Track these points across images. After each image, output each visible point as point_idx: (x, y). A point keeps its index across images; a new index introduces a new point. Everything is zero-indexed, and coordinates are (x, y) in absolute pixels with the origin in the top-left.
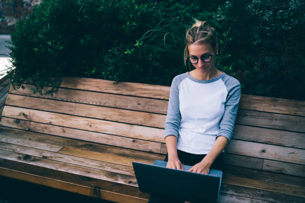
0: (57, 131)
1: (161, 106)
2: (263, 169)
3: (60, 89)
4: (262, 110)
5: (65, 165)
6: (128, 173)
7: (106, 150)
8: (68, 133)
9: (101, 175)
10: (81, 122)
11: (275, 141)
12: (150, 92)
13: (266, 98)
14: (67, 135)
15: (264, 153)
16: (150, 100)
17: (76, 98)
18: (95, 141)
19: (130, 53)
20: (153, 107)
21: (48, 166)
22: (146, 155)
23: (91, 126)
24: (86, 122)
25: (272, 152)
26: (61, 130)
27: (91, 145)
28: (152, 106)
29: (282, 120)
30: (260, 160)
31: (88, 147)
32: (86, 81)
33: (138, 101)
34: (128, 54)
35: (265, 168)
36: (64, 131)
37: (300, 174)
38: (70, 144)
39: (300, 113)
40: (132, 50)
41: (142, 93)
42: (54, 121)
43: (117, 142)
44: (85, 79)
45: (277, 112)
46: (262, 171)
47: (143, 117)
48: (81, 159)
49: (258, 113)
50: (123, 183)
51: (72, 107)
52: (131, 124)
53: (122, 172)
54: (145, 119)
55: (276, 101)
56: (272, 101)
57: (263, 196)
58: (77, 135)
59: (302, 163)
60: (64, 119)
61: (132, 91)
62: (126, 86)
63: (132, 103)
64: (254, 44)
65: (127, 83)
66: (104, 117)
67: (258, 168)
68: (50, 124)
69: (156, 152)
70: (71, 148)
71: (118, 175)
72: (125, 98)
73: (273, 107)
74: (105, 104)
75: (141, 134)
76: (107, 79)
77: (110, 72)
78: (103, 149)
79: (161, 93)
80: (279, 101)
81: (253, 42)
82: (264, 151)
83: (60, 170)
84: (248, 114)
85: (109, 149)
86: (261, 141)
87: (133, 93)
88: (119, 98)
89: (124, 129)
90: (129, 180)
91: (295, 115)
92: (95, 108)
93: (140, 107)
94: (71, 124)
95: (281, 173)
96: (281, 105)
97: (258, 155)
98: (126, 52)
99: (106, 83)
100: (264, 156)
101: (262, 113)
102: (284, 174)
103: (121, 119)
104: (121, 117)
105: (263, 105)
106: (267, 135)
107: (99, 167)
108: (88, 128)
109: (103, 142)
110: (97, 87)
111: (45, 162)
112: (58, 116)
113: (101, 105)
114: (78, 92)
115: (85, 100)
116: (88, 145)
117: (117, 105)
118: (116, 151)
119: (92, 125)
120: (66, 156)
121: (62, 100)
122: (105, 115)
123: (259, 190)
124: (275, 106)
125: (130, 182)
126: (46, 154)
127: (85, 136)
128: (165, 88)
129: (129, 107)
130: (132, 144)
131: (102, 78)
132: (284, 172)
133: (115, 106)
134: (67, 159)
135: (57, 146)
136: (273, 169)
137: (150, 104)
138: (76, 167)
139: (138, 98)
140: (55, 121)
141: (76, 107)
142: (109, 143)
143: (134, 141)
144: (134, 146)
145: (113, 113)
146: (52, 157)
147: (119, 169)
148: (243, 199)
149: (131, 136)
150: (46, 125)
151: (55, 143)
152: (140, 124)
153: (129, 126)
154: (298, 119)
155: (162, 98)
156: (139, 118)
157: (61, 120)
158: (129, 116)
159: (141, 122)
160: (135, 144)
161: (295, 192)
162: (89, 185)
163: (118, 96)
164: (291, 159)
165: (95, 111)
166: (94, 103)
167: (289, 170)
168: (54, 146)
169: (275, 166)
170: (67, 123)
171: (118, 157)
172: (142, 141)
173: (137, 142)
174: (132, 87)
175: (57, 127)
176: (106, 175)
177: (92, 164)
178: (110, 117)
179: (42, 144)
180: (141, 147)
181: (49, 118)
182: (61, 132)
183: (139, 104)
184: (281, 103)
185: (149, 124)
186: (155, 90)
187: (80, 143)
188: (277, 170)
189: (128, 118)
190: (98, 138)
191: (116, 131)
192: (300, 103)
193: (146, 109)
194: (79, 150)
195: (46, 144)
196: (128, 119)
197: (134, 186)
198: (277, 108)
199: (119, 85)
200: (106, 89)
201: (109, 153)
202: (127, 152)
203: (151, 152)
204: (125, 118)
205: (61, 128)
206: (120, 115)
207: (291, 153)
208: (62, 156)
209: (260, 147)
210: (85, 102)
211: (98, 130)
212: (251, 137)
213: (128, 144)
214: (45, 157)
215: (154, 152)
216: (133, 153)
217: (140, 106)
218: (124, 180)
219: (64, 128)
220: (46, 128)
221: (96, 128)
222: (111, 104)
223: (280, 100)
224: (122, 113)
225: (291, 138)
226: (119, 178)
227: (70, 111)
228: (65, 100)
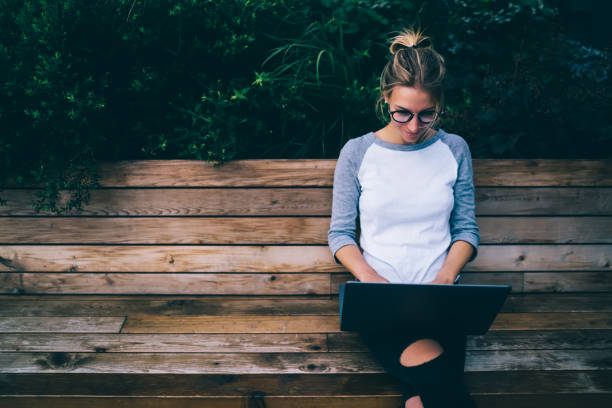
0: (96, 284)
1: (320, 201)
2: (525, 290)
4: (511, 184)
5: (156, 358)
6: (295, 349)
7: (220, 307)
8: (122, 285)
9: (244, 364)
10: (148, 257)
11: (540, 238)
12: (295, 174)
13: (518, 162)
14: (119, 290)
15: (523, 262)
16: (295, 191)
17: (127, 207)
18: (188, 292)
19: (242, 97)
20: (305, 205)
21: (121, 369)
22: (305, 302)
23: (172, 262)
24: (162, 255)
25: (536, 257)
26: (105, 281)
27: (182, 303)
28: (302, 202)
29: (548, 197)
30: (518, 276)
31: (178, 309)
32: (147, 167)
33: (272, 195)
34: (237, 99)
35: (528, 287)
36: (111, 282)
37: (585, 287)
38: (135, 308)
39: (575, 182)
40: (245, 91)
41: (277, 180)
42: (80, 264)
43: (237, 286)
44: (145, 162)
45: (539, 184)
46: (522, 294)
47: (286, 228)
48: (182, 339)
49: (507, 190)
50: (298, 371)
51: (122, 227)
52: (263, 245)
53: (285, 349)
54: (291, 232)
55: (536, 164)
56: (528, 166)
57: (549, 341)
58: (143, 285)
59: (587, 269)
60: (105, 255)
61: (256, 177)
62: (239, 168)
63: (258, 202)
64: (451, 53)
65: (241, 162)
66: (201, 238)
67: (516, 289)
68: (73, 270)
69: (322, 292)
70: (146, 318)
71: (279, 357)
72: (241, 194)
73: (531, 177)
74: (199, 211)
75: (287, 262)
78: (213, 307)
79: (316, 174)
80: (541, 165)
81: (450, 50)
82: (522, 258)
83: (152, 372)
84: (489, 194)
85: (225, 305)
86: (517, 241)
87: (258, 181)
88: (228, 195)
89: (246, 256)
90: (306, 364)
91: (569, 186)
92: (176, 224)
93: (276, 209)
94: (125, 264)
95: (555, 292)
96: (545, 171)
97: (513, 267)
98: (234, 97)
99: (195, 166)
100: (525, 265)
101: (512, 190)
102: (560, 293)
103: (238, 239)
104: (238, 234)
105: (515, 176)
106: (523, 228)
107: (230, 346)
108: (167, 266)
109: (207, 290)
110: (173, 177)
111: (108, 361)
112: (88, 250)
113: (190, 214)
114: (129, 193)
115: (151, 208)
116: (175, 301)
117: (226, 210)
118: (239, 304)
119: (175, 259)
120: (145, 337)
121: (95, 216)
122: (202, 235)
123: (539, 332)
124: (533, 173)
125: (312, 367)
126: (103, 343)
127: (161, 284)
128: (324, 164)
129: (253, 211)
130: (271, 284)
132: (559, 289)
133: (222, 213)
134: (151, 344)
135: (110, 319)
136: (540, 287)
137: (298, 199)
138: (184, 358)
139: (269, 191)
140: (85, 263)
141: (130, 227)
142: (221, 290)
143: (273, 279)
144: (274, 288)
145: (220, 227)
146: (116, 347)
147: (272, 344)
148: (524, 354)
149: (266, 268)
150: (63, 276)
151: (100, 313)
152: (282, 241)
153: (257, 250)
154: (573, 193)
155: (321, 183)
156: (278, 229)
157: (98, 258)
158: (254, 230)
159: (283, 238)
160: (277, 284)
161: (592, 323)
162: (237, 392)
163: (225, 191)
164: (568, 264)
165: (176, 229)
166: (173, 213)
167: (566, 284)
168: (102, 319)
169: (544, 281)
170: (113, 263)
171: (254, 319)
172: (289, 275)
173: (280, 279)
174: (253, 169)
175: (92, 275)
176: (255, 363)
177: (213, 345)
178: (214, 236)
179: (72, 320)
180: (290, 287)
181: (68, 259)
182: (104, 285)
183: (274, 202)
184: (543, 167)
185: (300, 238)
186: (306, 170)
187: (157, 303)
188: (548, 288)
189: (253, 234)
190: (191, 284)
191: (230, 264)
192: (576, 163)
193: (290, 211)
194: (162, 319)
195: (81, 319)
196: (254, 236)
197: (324, 372)
198: (538, 177)
199: (224, 168)
200: (196, 180)
201: (229, 312)
202: (266, 303)
203: (312, 295)
204: (247, 234)
205: (103, 275)
206: (235, 231)
207: (568, 254)
208: (137, 339)
209: (514, 252)
210: (150, 213)
211: (189, 268)
212: (499, 237)
213: (261, 286)
214: (101, 350)
215: (319, 293)
216: (278, 304)
217: (276, 205)
218: (297, 365)
219: (110, 275)
220: (63, 281)
221: (186, 263)
222: (212, 209)
223: (542, 163)
224: (239, 224)
225: (564, 228)
226: (285, 363)
227: (119, 236)
228: (100, 214)
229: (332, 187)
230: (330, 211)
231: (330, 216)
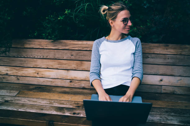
0: (13, 79)
1: (88, 56)
2: (162, 92)
3: (11, 49)
4: (158, 53)
5: (23, 105)
6: (71, 107)
7: (52, 90)
8: (22, 80)
9: (51, 110)
10: (30, 71)
11: (168, 73)
12: (80, 46)
13: (161, 44)
14: (21, 82)
15: (162, 82)
16: (79, 51)
17: (24, 55)
18: (43, 84)
19: (62, 18)
20: (83, 57)
21: (10, 108)
22: (81, 90)
23: (38, 74)
24: (35, 71)
25: (167, 80)
26: (16, 79)
27: (40, 88)
28: (81, 55)
29: (172, 58)
30: (160, 87)
31: (38, 90)
32: (31, 41)
33: (71, 53)
34: (60, 19)
35: (163, 91)
36: (18, 79)
37: (186, 93)
38: (24, 88)
39: (183, 53)
40: (63, 17)
41: (73, 47)
42: (9, 72)
43: (59, 83)
44: (30, 40)
45: (169, 53)
46: (161, 93)
47: (76, 64)
48: (35, 100)
49: (156, 55)
50: (69, 115)
51: (23, 61)
52: (68, 70)
53: (67, 106)
54: (77, 66)
55: (168, 46)
56: (165, 46)
57: (167, 112)
58: (28, 81)
59: (188, 86)
60: (17, 70)
61: (66, 46)
62: (61, 43)
63: (67, 55)
64: (145, 7)
65: (61, 41)
66: (47, 66)
67: (159, 92)
68: (7, 74)
69: (88, 87)
70: (26, 92)
71: (64, 109)
72: (61, 52)
73: (166, 50)
74: (47, 57)
75: (76, 76)
76: (47, 39)
77: (49, 33)
78: (49, 90)
79: (87, 46)
80: (170, 46)
81: (144, 7)
82: (161, 80)
83: (20, 110)
84: (149, 56)
85: (54, 89)
86: (159, 74)
87: (67, 48)
88: (57, 52)
89: (63, 73)
90: (73, 112)
91: (181, 55)
92: (39, 61)
93: (73, 58)
94: (23, 73)
95: (174, 94)
96: (171, 49)
97: (158, 83)
98: (59, 18)
99: (48, 41)
100: (162, 83)
101: (158, 55)
102: (176, 94)
103: (60, 67)
104: (60, 65)
105: (159, 49)
106: (162, 69)
107: (49, 104)
108: (36, 75)
109: (49, 84)
110: (39, 45)
111: (7, 105)
112: (11, 68)
113: (44, 58)
114: (25, 50)
115: (32, 55)
116: (38, 87)
117: (56, 57)
118: (59, 90)
119: (39, 73)
120: (23, 98)
121: (14, 57)
122: (48, 65)
123: (164, 108)
124: (167, 49)
125: (74, 114)
126: (7, 99)
127: (35, 81)
128: (90, 43)
129: (65, 58)
130: (70, 83)
131: (43, 38)
132: (175, 93)
133: (55, 58)
134: (24, 100)
135: (14, 91)
136: (168, 92)
137: (80, 54)
138: (32, 106)
139: (70, 51)
140: (11, 72)
141: (25, 61)
142: (53, 84)
143: (71, 82)
144: (71, 85)
145: (54, 63)
146: (12, 101)
147: (64, 104)
148: (155, 116)
149: (69, 78)
150: (3, 76)
151: (13, 89)
152: (74, 69)
153: (66, 71)
154: (182, 57)
155: (88, 49)
156: (73, 65)
157: (15, 71)
158: (65, 64)
159: (75, 68)
160: (72, 84)
161: (186, 106)
162: (45, 120)
163: (56, 51)
164: (179, 84)
165: (39, 63)
166: (39, 57)
167: (178, 91)
168: (12, 91)
169: (170, 89)
170: (19, 73)
171: (61, 95)
172: (77, 81)
173: (73, 82)
174: (65, 43)
175: (13, 76)
176: (55, 110)
177: (43, 103)
178: (52, 66)
179: (3, 91)
180: (77, 85)
181: (5, 71)
182: (16, 80)
183: (72, 55)
184: (171, 47)
185: (81, 68)
186: (83, 44)
187: (31, 87)
188: (171, 92)
189: (65, 66)
190: (44, 82)
191: (56, 76)
192: (183, 46)
193: (77, 58)
194: (31, 92)
195: (6, 90)
197: (78, 116)
198: (169, 50)
199: (55, 43)
200: (46, 46)
201: (54, 92)
202: (67, 90)
203: (84, 88)
204: (62, 66)
205: (16, 77)
206: (59, 64)
207: (179, 80)
208: (20, 98)
209: (158, 78)
210: (31, 57)
211: (43, 76)
212: (153, 72)
213: (67, 84)
214: (7, 101)
215: (86, 88)
216: (71, 90)
217: (73, 56)
218: (70, 112)
219: (18, 77)
220: (4, 78)
221: (42, 74)
222: (51, 57)
223: (170, 45)
224: (60, 62)
225: (178, 70)
226: (66, 111)
227: (21, 64)
228: (16, 56)
229: (91, 51)
230: (91, 59)
231: (91, 61)
